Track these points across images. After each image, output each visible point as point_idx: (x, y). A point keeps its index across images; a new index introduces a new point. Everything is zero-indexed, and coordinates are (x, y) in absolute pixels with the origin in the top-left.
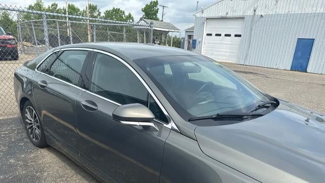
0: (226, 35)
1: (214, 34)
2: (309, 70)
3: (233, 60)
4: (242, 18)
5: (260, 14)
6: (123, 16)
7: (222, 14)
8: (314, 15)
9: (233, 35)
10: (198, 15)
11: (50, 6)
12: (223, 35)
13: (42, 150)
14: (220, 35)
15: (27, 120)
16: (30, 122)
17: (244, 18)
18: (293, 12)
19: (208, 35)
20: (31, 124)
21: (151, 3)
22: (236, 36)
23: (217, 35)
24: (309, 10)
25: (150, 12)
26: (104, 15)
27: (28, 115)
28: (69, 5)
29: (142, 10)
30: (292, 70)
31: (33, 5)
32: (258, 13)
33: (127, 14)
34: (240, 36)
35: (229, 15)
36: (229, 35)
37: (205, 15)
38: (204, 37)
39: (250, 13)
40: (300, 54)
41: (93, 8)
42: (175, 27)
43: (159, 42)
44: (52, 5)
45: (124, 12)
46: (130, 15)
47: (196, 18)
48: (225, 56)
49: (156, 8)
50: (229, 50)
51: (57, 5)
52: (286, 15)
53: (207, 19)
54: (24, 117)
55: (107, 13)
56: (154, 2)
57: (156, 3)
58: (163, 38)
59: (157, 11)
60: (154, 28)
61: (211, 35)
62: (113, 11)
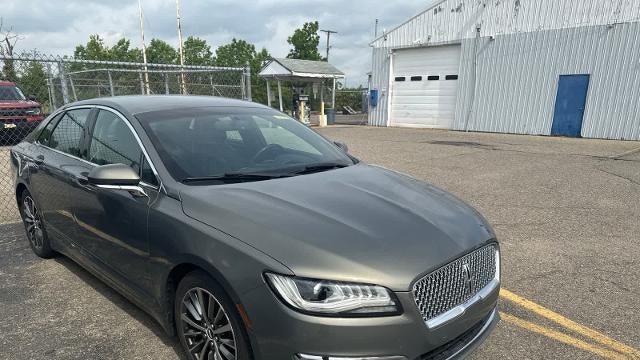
0: (431, 78)
1: (408, 78)
2: (584, 133)
3: (445, 124)
4: (456, 45)
5: (487, 35)
6: (253, 54)
7: (420, 40)
8: (586, 31)
9: (442, 77)
10: (377, 45)
11: (116, 45)
12: (425, 77)
13: (47, 261)
14: (419, 79)
15: (28, 220)
16: (30, 221)
17: (460, 44)
18: (547, 29)
19: (397, 79)
20: (32, 223)
21: (305, 26)
22: (448, 78)
23: (413, 79)
24: (575, 23)
25: (304, 44)
26: (216, 56)
27: (28, 211)
28: (153, 41)
29: (289, 41)
30: (554, 133)
31: (85, 46)
32: (485, 33)
33: (258, 50)
34: (455, 77)
35: (432, 41)
36: (437, 78)
37: (391, 43)
38: (390, 83)
39: (470, 34)
40: (565, 104)
41: (194, 46)
42: (336, 70)
43: (306, 99)
44: (120, 44)
45: (253, 48)
46: (264, 51)
47: (375, 50)
48: (431, 116)
49: (315, 36)
50: (437, 106)
51: (128, 43)
52: (535, 35)
53: (394, 50)
54: (24, 216)
55: (221, 50)
56: (311, 24)
57: (315, 27)
58: (315, 91)
59: (316, 42)
60: (294, 74)
61: (403, 79)
62: (233, 45)
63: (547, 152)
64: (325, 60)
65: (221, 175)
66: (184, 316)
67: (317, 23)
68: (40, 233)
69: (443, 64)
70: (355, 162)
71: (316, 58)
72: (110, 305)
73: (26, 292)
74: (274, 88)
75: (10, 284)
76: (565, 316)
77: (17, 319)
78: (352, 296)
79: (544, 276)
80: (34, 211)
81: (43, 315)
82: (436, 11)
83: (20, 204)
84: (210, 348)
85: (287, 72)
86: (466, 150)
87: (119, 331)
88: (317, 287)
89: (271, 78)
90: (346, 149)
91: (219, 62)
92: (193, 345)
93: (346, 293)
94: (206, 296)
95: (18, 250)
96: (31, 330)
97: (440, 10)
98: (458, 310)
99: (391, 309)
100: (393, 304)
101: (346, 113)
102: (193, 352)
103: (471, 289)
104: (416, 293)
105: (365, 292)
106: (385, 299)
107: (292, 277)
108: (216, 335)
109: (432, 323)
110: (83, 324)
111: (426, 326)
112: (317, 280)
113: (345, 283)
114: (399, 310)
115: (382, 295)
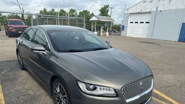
0: (141, 23)
1: (134, 22)
3: (144, 36)
4: (150, 13)
5: (160, 10)
6: (89, 14)
7: (139, 11)
9: (145, 22)
10: (126, 12)
11: (51, 11)
12: (139, 22)
13: (23, 71)
15: (19, 59)
17: (151, 12)
18: (179, 8)
19: (131, 23)
21: (105, 6)
22: (146, 23)
23: (136, 23)
25: (104, 11)
26: (79, 14)
28: (61, 10)
29: (100, 11)
30: (179, 41)
31: (43, 10)
32: (159, 9)
33: (91, 13)
34: (149, 23)
35: (142, 11)
36: (143, 23)
37: (130, 12)
38: (128, 24)
39: (154, 9)
40: (184, 32)
41: (72, 11)
42: (112, 19)
43: (103, 27)
44: (52, 10)
45: (89, 12)
46: (93, 13)
47: (125, 14)
48: (140, 34)
49: (108, 9)
50: (142, 31)
51: (54, 10)
53: (130, 14)
54: (18, 58)
55: (80, 13)
56: (107, 6)
57: (108, 6)
58: (106, 25)
59: (108, 11)
60: (100, 20)
61: (132, 23)
62: (84, 11)
63: (176, 47)
64: (110, 16)
65: (69, 50)
66: (55, 91)
67: (108, 5)
68: (21, 63)
69: (145, 18)
70: (111, 47)
71: (107, 15)
72: (37, 85)
73: (16, 79)
74: (94, 24)
75: (12, 77)
76: (175, 100)
77: (12, 87)
78: (102, 90)
79: (170, 87)
80: (20, 57)
81: (19, 86)
82: (144, 2)
83: (17, 54)
84: (61, 101)
85: (98, 20)
86: (150, 45)
87: (38, 93)
88: (91, 87)
89: (93, 21)
90: (109, 43)
91: (79, 16)
92: (57, 100)
93: (100, 89)
94: (60, 86)
95: (16, 67)
96: (15, 90)
97: (145, 2)
98: (137, 97)
99: (114, 95)
100: (115, 94)
101: (115, 32)
102: (57, 102)
103: (142, 91)
104: (123, 91)
105: (107, 89)
106: (113, 92)
107: (84, 83)
108: (63, 97)
109: (128, 101)
110: (29, 90)
111: (125, 101)
112: (91, 84)
113: (100, 86)
114: (117, 96)
115: (112, 91)
